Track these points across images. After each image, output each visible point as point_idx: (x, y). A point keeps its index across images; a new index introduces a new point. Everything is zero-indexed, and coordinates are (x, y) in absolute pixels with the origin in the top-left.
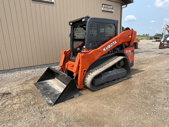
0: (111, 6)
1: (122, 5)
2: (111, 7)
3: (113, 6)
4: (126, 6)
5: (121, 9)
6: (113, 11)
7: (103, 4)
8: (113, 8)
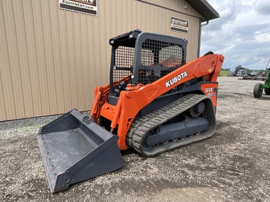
0: (185, 21)
1: (202, 21)
2: (184, 23)
3: (187, 22)
4: (208, 23)
5: (200, 26)
6: (187, 30)
7: (172, 18)
8: (187, 24)
